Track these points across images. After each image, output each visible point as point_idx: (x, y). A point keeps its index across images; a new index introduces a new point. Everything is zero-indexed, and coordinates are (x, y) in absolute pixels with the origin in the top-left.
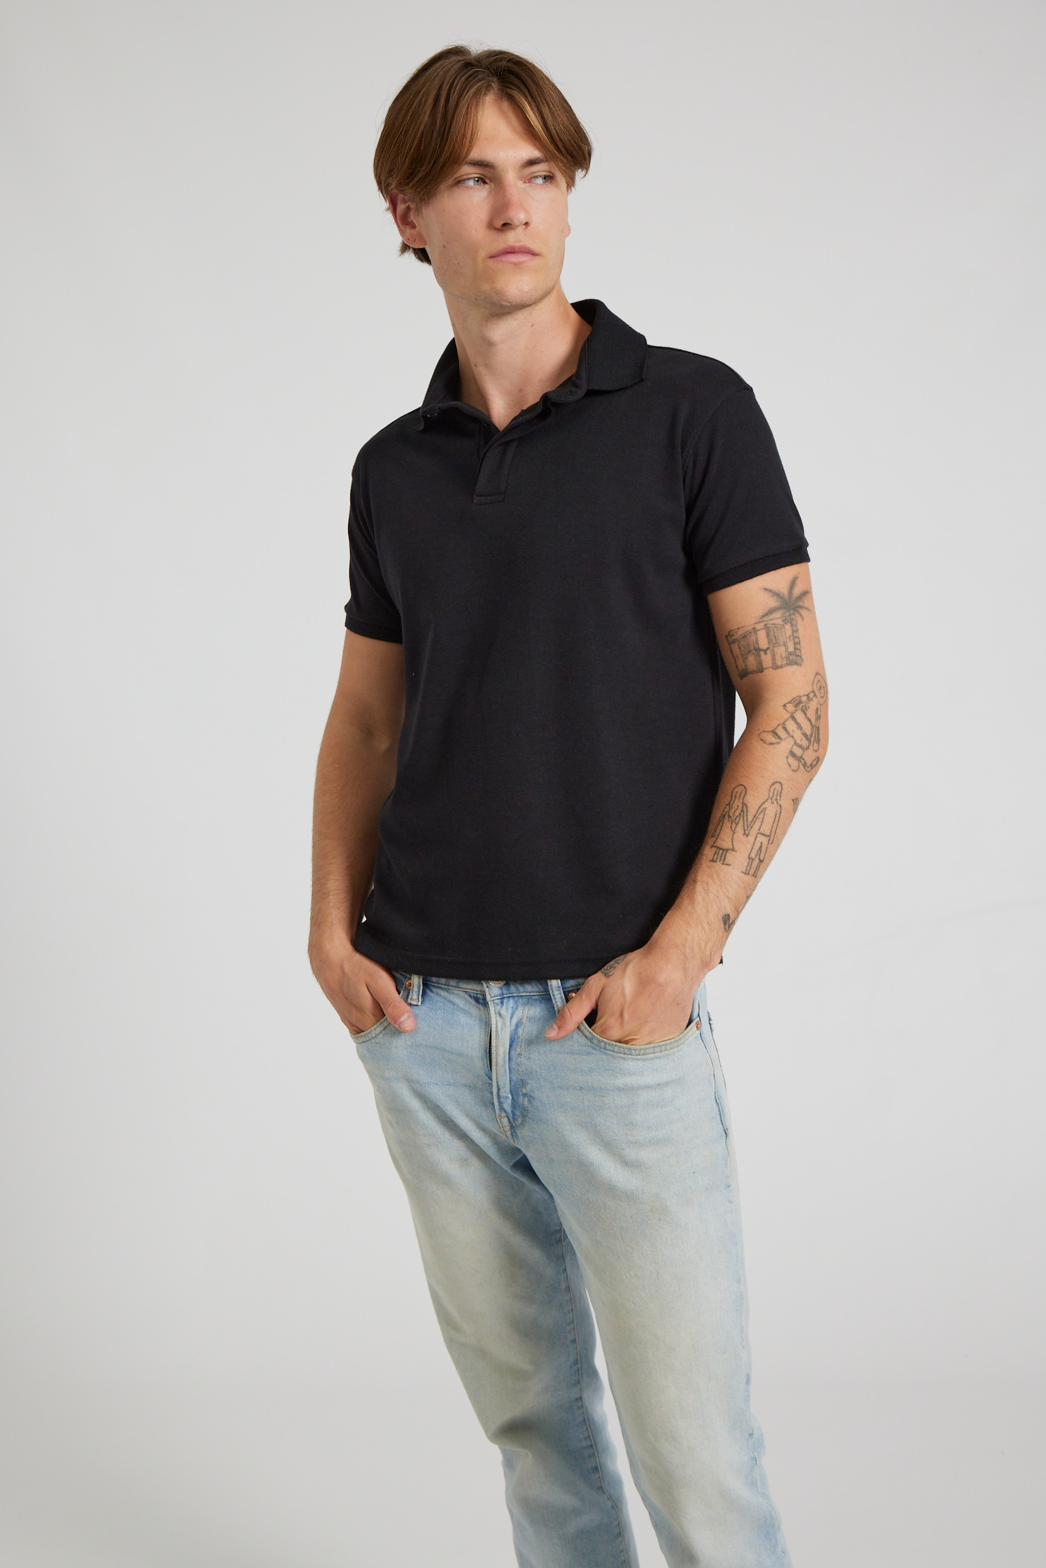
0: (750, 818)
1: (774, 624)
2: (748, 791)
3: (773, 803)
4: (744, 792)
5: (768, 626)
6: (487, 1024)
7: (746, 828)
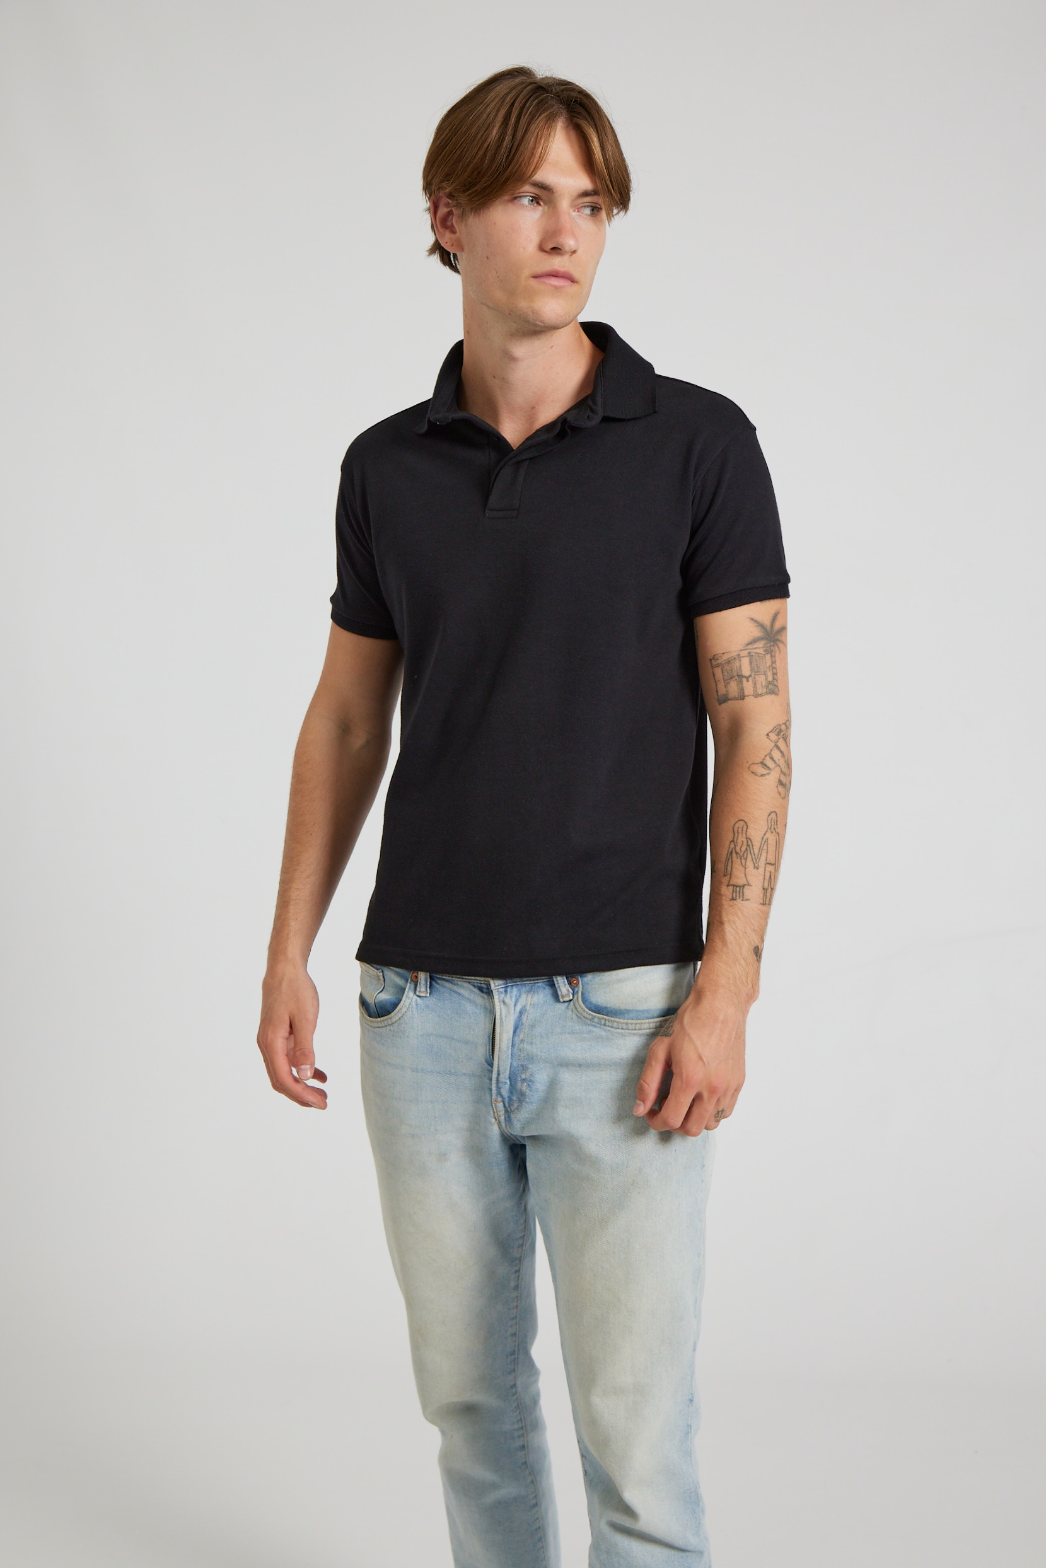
0: (756, 851)
1: (757, 653)
2: (749, 824)
3: (772, 833)
4: (745, 827)
5: (752, 654)
6: (491, 1012)
7: (755, 861)
